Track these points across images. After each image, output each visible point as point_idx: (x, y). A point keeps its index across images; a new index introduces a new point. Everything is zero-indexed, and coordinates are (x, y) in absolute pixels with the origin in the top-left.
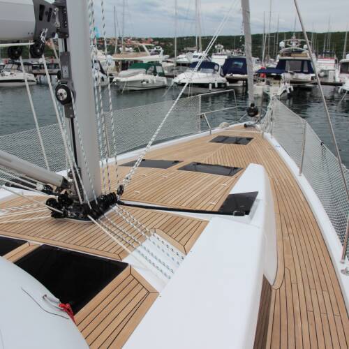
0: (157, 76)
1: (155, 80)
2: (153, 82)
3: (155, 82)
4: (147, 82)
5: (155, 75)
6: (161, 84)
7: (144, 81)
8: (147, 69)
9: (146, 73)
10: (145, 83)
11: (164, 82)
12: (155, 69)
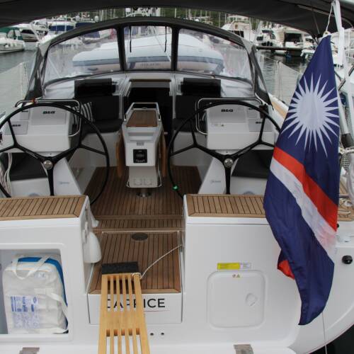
0: (17, 40)
1: (15, 43)
2: (14, 46)
3: (16, 45)
4: (9, 45)
5: (15, 39)
6: (20, 48)
7: (6, 44)
8: (7, 33)
9: (7, 37)
10: (7, 46)
11: (23, 46)
12: (14, 33)
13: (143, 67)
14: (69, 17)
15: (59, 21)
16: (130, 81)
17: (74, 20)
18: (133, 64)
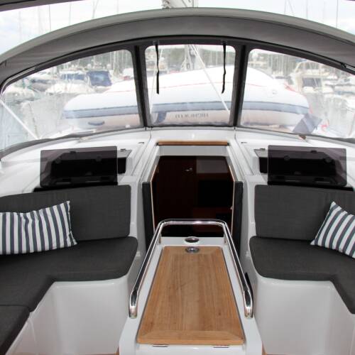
0: (26, 89)
1: (24, 92)
3: (25, 94)
4: (19, 94)
5: (24, 88)
6: (29, 96)
7: (16, 93)
10: (16, 95)
11: (32, 95)
13: (180, 121)
14: (81, 67)
15: (71, 70)
16: (157, 144)
17: (86, 69)
18: (162, 114)
